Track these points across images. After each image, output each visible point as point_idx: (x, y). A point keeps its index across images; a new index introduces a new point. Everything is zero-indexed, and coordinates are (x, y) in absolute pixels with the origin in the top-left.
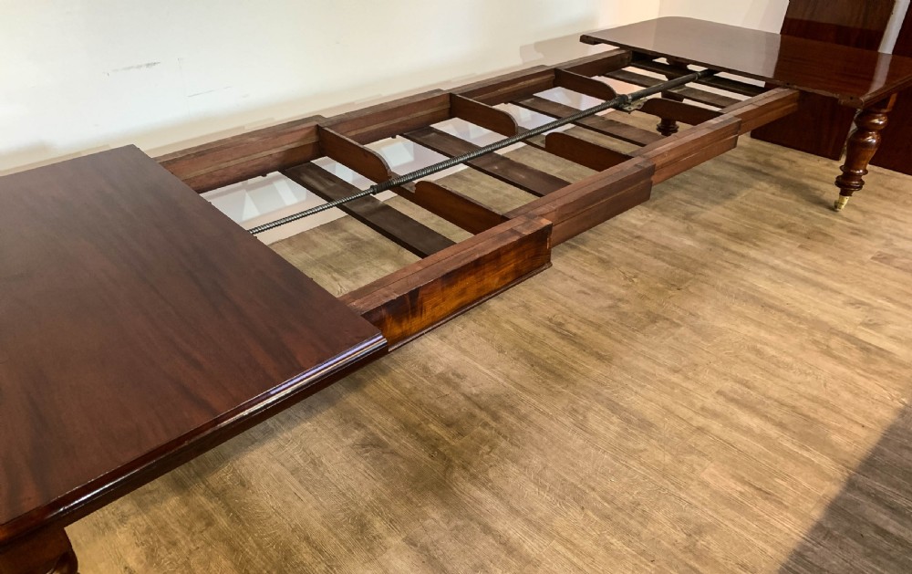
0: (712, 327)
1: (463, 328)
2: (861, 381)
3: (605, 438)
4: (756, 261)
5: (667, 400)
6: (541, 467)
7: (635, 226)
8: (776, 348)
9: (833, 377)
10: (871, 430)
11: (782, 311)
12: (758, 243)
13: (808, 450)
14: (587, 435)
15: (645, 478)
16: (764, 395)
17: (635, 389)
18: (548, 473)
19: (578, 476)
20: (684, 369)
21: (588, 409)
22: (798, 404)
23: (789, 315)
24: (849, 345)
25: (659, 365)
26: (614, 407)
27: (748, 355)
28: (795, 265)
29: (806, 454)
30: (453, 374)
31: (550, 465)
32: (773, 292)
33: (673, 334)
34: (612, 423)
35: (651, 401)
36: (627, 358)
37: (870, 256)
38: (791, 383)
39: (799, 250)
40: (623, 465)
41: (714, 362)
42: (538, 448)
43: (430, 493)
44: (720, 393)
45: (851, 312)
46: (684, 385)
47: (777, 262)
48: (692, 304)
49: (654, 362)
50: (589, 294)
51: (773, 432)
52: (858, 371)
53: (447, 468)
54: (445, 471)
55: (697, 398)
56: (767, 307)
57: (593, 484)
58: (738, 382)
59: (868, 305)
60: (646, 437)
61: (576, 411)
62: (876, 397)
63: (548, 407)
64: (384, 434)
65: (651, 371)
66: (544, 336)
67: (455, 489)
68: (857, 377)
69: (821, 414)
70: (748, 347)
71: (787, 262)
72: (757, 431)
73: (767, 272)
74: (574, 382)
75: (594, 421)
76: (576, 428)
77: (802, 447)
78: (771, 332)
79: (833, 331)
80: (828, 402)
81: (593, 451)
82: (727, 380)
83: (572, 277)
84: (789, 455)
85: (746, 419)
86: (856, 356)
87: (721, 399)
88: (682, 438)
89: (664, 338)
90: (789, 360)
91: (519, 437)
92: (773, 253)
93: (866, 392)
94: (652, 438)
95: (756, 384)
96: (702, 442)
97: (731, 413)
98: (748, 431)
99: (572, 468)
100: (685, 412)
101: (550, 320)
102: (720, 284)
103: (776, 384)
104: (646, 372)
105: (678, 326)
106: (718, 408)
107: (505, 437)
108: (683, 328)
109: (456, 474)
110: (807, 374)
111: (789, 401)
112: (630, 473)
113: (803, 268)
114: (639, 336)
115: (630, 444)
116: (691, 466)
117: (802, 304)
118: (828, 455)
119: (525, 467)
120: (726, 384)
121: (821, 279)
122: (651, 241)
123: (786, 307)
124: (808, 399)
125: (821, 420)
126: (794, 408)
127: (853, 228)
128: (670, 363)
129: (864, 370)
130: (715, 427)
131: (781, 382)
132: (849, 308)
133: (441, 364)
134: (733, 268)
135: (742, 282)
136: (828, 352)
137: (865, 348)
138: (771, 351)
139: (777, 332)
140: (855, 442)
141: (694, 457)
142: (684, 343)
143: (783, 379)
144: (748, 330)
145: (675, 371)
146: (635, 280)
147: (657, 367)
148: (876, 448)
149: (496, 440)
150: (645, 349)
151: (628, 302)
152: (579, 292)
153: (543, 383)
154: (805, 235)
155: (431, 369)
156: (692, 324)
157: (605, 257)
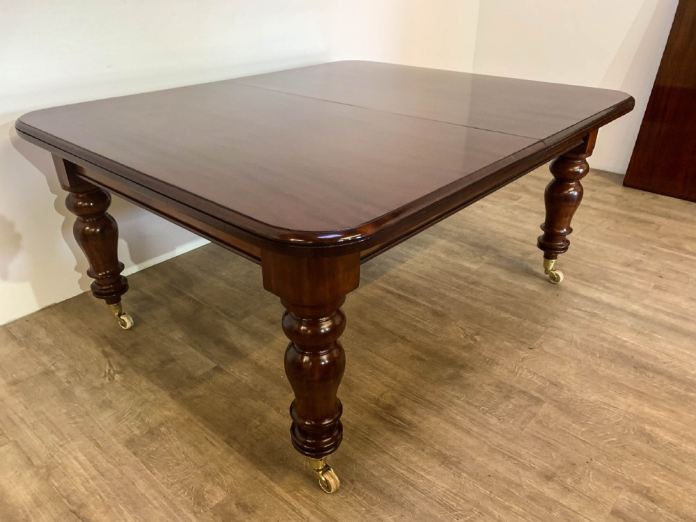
0: (582, 401)
8: (669, 431)
11: (661, 373)
20: (559, 473)
23: (671, 378)
25: (525, 467)
27: (638, 444)
30: (238, 505)
32: (643, 348)
33: (535, 415)
70: (634, 431)
71: (646, 307)
78: (656, 406)
89: (524, 422)
101: (376, 402)
105: (539, 402)
108: (545, 405)
117: (681, 362)
123: (664, 367)
134: (588, 318)
135: (602, 335)
138: (664, 436)
144: (627, 404)
146: (478, 338)
147: (521, 471)
151: (472, 369)
152: (413, 357)
153: (368, 511)
154: (655, 273)
155: (206, 496)
156: (555, 398)
157: (439, 309)
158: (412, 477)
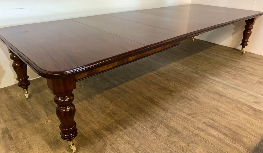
0: (203, 101)
1: (119, 98)
2: (254, 121)
3: (163, 136)
4: (218, 82)
5: (185, 124)
6: (138, 146)
7: (179, 70)
8: (224, 109)
9: (244, 119)
10: (257, 137)
11: (227, 97)
12: (219, 76)
13: (235, 144)
14: (156, 135)
15: (175, 151)
16: (219, 124)
17: (174, 120)
18: (140, 148)
19: (151, 150)
20: (192, 114)
21: (158, 126)
22: (231, 127)
23: (229, 98)
24: (249, 108)
25: (184, 112)
26: (167, 126)
27: (214, 111)
28: (231, 83)
30: (113, 113)
31: (141, 145)
32: (224, 91)
33: (189, 103)
34: (166, 132)
35: (180, 125)
36: (173, 110)
37: (255, 82)
38: (229, 120)
39: (232, 79)
40: (168, 146)
41: (203, 113)
42: (138, 139)
44: (204, 123)
45: (249, 98)
46: (192, 119)
47: (225, 82)
48: (197, 94)
49: (182, 112)
50: (162, 90)
51: (222, 137)
52: (252, 117)
53: (104, 145)
54: (103, 146)
55: (196, 124)
56: (221, 96)
58: (211, 119)
59: (256, 96)
60: (177, 137)
61: (154, 127)
62: (259, 126)
63: (144, 125)
64: (84, 132)
65: (181, 114)
66: (146, 102)
68: (252, 119)
69: (239, 131)
70: (214, 108)
71: (228, 82)
72: (217, 136)
73: (221, 85)
74: (154, 117)
75: (159, 130)
76: (152, 132)
77: (232, 142)
78: (222, 104)
79: (244, 104)
80: (242, 127)
81: (158, 141)
82: (207, 118)
83: (157, 84)
84: (227, 145)
85: (213, 132)
86: (251, 112)
87: (204, 125)
88: (190, 138)
89: (186, 104)
90: (228, 113)
91: (132, 135)
92: (224, 80)
93: (255, 124)
95: (217, 120)
96: (197, 139)
97: (208, 130)
98: (213, 136)
99: (149, 147)
100: (192, 129)
101: (148, 97)
102: (206, 88)
103: (224, 120)
104: (179, 115)
105: (191, 100)
106: (203, 128)
107: (127, 135)
108: (193, 101)
109: (107, 147)
110: (234, 118)
112: (170, 149)
113: (233, 84)
114: (178, 103)
115: (171, 139)
116: (193, 147)
117: (233, 95)
118: (242, 146)
119: (132, 146)
120: (206, 120)
121: (239, 88)
122: (184, 75)
124: (235, 126)
125: (239, 133)
126: (230, 129)
127: (249, 73)
128: (188, 112)
129: (254, 117)
130: (201, 134)
131: (226, 120)
132: (249, 97)
133: (109, 110)
134: (210, 84)
135: (213, 88)
136: (242, 111)
137: (255, 110)
138: (222, 110)
139: (225, 104)
140: (252, 141)
141: (194, 145)
142: (193, 106)
144: (214, 103)
145: (189, 115)
146: (178, 86)
147: (183, 113)
148: (259, 144)
149: (124, 136)
150: (180, 108)
151: (175, 92)
152: (159, 89)
153: (143, 117)
154: (234, 75)
155: (105, 111)
156: (196, 100)
157: (169, 79)
158: (155, 112)
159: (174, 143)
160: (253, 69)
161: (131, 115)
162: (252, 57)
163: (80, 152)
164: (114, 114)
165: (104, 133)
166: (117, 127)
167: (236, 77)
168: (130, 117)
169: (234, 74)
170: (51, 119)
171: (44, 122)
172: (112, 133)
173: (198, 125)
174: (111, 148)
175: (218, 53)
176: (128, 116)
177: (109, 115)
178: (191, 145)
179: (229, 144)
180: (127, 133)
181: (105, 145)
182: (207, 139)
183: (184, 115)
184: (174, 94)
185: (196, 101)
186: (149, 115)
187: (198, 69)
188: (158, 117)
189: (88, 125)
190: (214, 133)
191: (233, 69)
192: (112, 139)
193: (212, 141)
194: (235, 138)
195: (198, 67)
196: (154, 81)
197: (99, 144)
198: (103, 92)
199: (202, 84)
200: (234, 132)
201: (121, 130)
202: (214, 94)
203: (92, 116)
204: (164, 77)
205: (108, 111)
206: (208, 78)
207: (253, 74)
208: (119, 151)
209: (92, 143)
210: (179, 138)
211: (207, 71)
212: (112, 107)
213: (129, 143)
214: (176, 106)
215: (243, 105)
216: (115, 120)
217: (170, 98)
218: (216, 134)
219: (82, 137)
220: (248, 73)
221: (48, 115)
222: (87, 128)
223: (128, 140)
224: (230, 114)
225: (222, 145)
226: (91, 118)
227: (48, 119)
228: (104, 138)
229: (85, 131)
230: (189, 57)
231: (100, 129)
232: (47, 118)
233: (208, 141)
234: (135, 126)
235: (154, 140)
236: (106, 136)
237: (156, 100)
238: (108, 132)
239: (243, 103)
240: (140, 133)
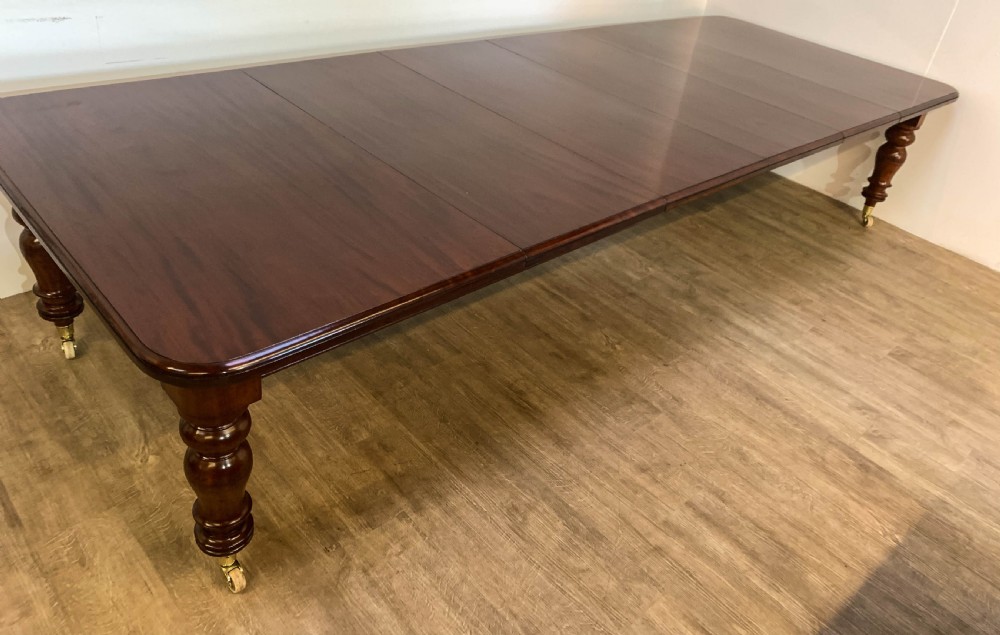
0: (696, 418)
1: (405, 384)
2: (853, 507)
3: (543, 548)
4: (760, 341)
5: (625, 506)
6: (458, 580)
7: (629, 280)
8: (763, 454)
9: (823, 499)
10: (854, 571)
11: (779, 408)
12: (767, 319)
13: (778, 591)
14: (523, 543)
15: (580, 607)
16: (740, 513)
17: (591, 488)
18: (465, 589)
19: (500, 596)
21: (531, 507)
22: (777, 529)
23: (786, 413)
24: (847, 460)
25: (626, 459)
26: (563, 510)
27: (731, 459)
28: (803, 352)
29: (775, 596)
30: (380, 444)
31: (469, 578)
32: (773, 383)
33: (648, 421)
34: (556, 531)
35: (608, 506)
36: (588, 446)
37: (887, 351)
38: (774, 500)
39: (811, 334)
40: (557, 586)
41: (690, 464)
42: (460, 555)
43: (316, 601)
44: (689, 504)
45: (855, 418)
46: (650, 489)
47: (783, 345)
48: (679, 386)
49: (622, 456)
50: (562, 358)
51: (742, 561)
52: (853, 495)
53: (343, 569)
54: (340, 573)
55: (662, 509)
56: (762, 399)
57: (515, 609)
58: (713, 492)
59: (877, 411)
60: (593, 553)
61: (517, 510)
62: (867, 530)
63: (484, 500)
64: (276, 514)
65: (615, 466)
66: (499, 406)
67: (347, 598)
68: (850, 502)
69: (800, 545)
70: (732, 449)
71: (794, 346)
72: (724, 560)
73: (770, 357)
74: (522, 471)
75: (535, 525)
76: (512, 532)
77: (771, 586)
78: (761, 434)
79: (831, 440)
80: (812, 530)
81: (525, 564)
82: (701, 488)
83: (547, 335)
84: (755, 595)
85: (713, 541)
86: (852, 474)
87: (689, 512)
89: (637, 425)
90: (776, 470)
91: (441, 537)
92: (780, 334)
93: (856, 522)
94: (598, 555)
95: (733, 498)
96: (657, 566)
97: (698, 532)
98: (713, 559)
99: (495, 585)
100: (643, 524)
101: (510, 386)
102: (714, 364)
103: (757, 500)
104: (609, 467)
105: (656, 411)
106: (684, 524)
107: (423, 535)
108: (661, 415)
109: (352, 579)
110: (793, 492)
111: (767, 524)
112: (564, 599)
113: (811, 357)
114: (610, 419)
115: (571, 560)
116: (639, 597)
117: (803, 400)
118: (801, 599)
119: (439, 578)
120: (699, 493)
121: (828, 373)
122: (646, 301)
123: (784, 403)
124: (789, 523)
125: (799, 552)
126: (771, 534)
127: (874, 315)
128: (639, 459)
129: (858, 493)
130: (675, 548)
131: (763, 499)
132: (855, 413)
133: (367, 429)
134: (732, 347)
135: (739, 365)
136: (821, 466)
137: (865, 466)
138: (756, 457)
139: (769, 434)
140: (834, 586)
141: (644, 586)
142: (659, 435)
143: (767, 495)
144: (735, 427)
145: (643, 469)
146: (618, 347)
147: (622, 462)
148: (857, 595)
149: (412, 538)
150: (613, 437)
151: (605, 374)
152: (552, 354)
153: (486, 467)
154: (820, 316)
155: (354, 433)
156: (673, 410)
157: (589, 314)
158: (527, 449)
159: (581, 575)
160: (890, 297)
161: (443, 455)
162: (894, 247)
163: (258, 589)
164: (385, 447)
165: (344, 519)
166: (390, 503)
167: (824, 326)
168: (440, 464)
169: (819, 312)
170: (157, 454)
171: (132, 462)
172: (371, 525)
173: (669, 510)
174: (365, 581)
175: (779, 219)
176: (434, 458)
177: (366, 449)
178: (636, 586)
179: (759, 592)
180: (424, 526)
181: (345, 569)
182: (692, 569)
183: (626, 470)
184: (600, 380)
185: (672, 416)
186: (506, 462)
187: (697, 282)
188: (535, 473)
189: (290, 487)
190: (718, 548)
191: (820, 293)
192: (372, 549)
193: (707, 576)
194: (783, 569)
195: (698, 273)
196: (537, 320)
197: (326, 564)
198: (350, 354)
199: (702, 347)
200: (782, 545)
201: (404, 516)
202: (739, 390)
203: (305, 449)
204: (573, 308)
205: (365, 436)
206: (728, 322)
207: (885, 320)
208: (391, 596)
209: (301, 558)
210: (598, 559)
211: (727, 291)
212: (380, 420)
213: (428, 567)
214: (605, 429)
215: (830, 442)
216: (385, 472)
217: (584, 396)
218: (722, 552)
219: (267, 534)
220: (870, 313)
221: (148, 434)
222: (286, 500)
223: (424, 555)
224: (781, 478)
225: (736, 592)
226: (303, 462)
227: (147, 450)
228: (342, 543)
229: (278, 510)
230: (671, 225)
231: (331, 507)
232: (144, 448)
233: (691, 575)
234: (454, 501)
235: (514, 560)
236: (352, 537)
237: (536, 403)
238: (358, 517)
239: (831, 436)
240: (468, 530)
